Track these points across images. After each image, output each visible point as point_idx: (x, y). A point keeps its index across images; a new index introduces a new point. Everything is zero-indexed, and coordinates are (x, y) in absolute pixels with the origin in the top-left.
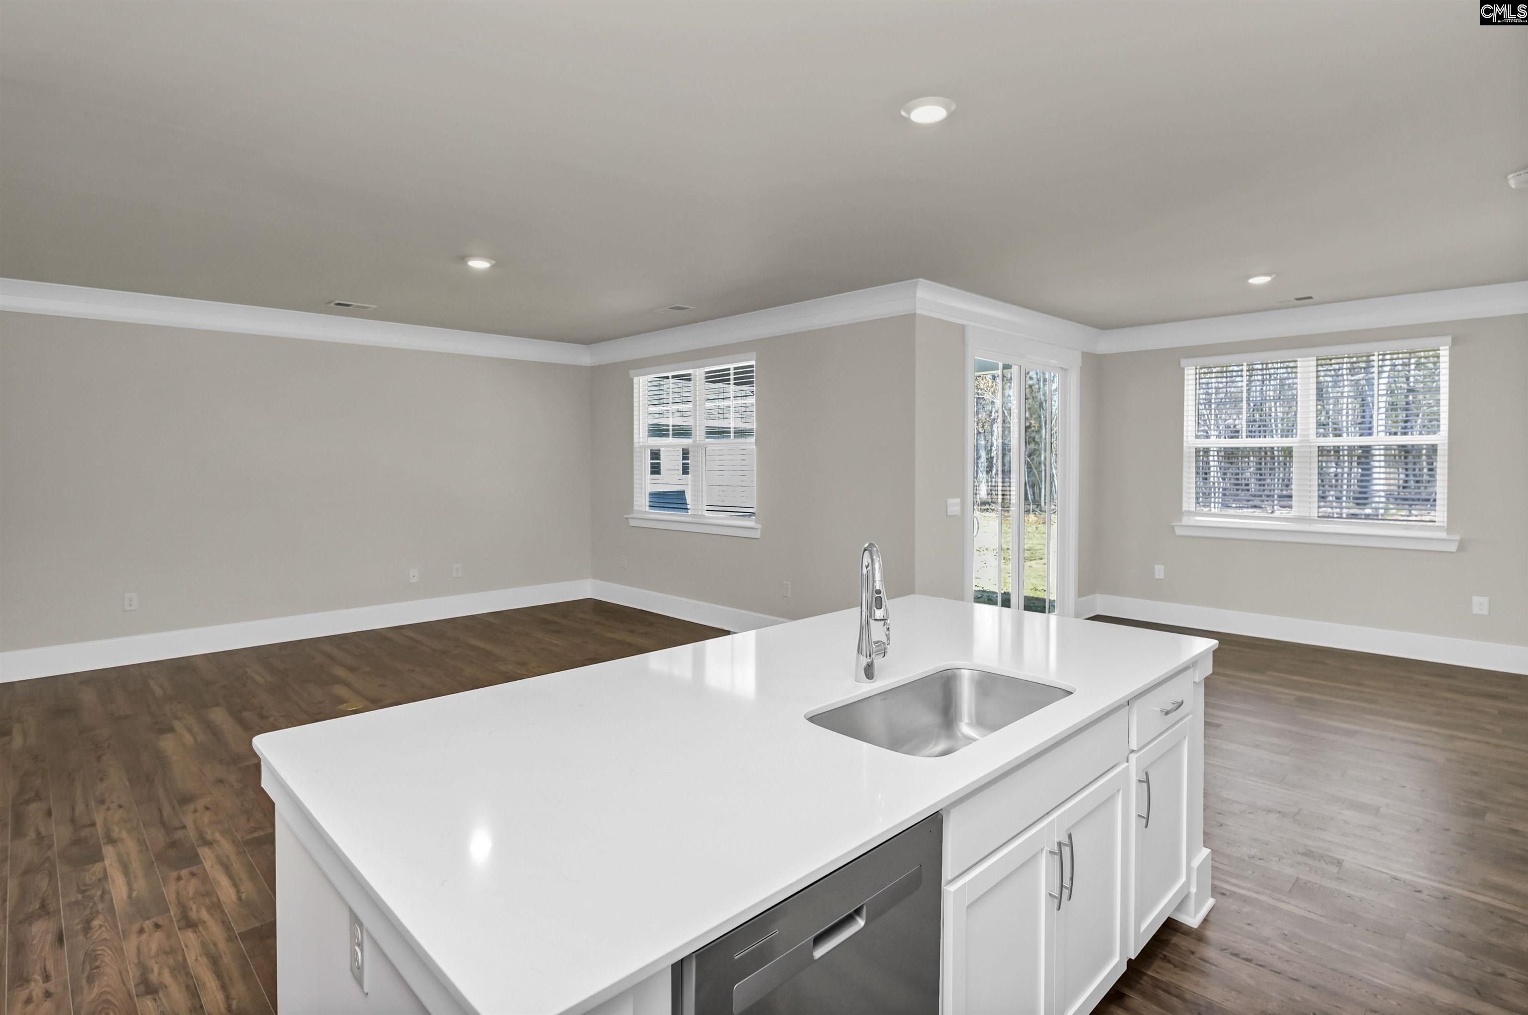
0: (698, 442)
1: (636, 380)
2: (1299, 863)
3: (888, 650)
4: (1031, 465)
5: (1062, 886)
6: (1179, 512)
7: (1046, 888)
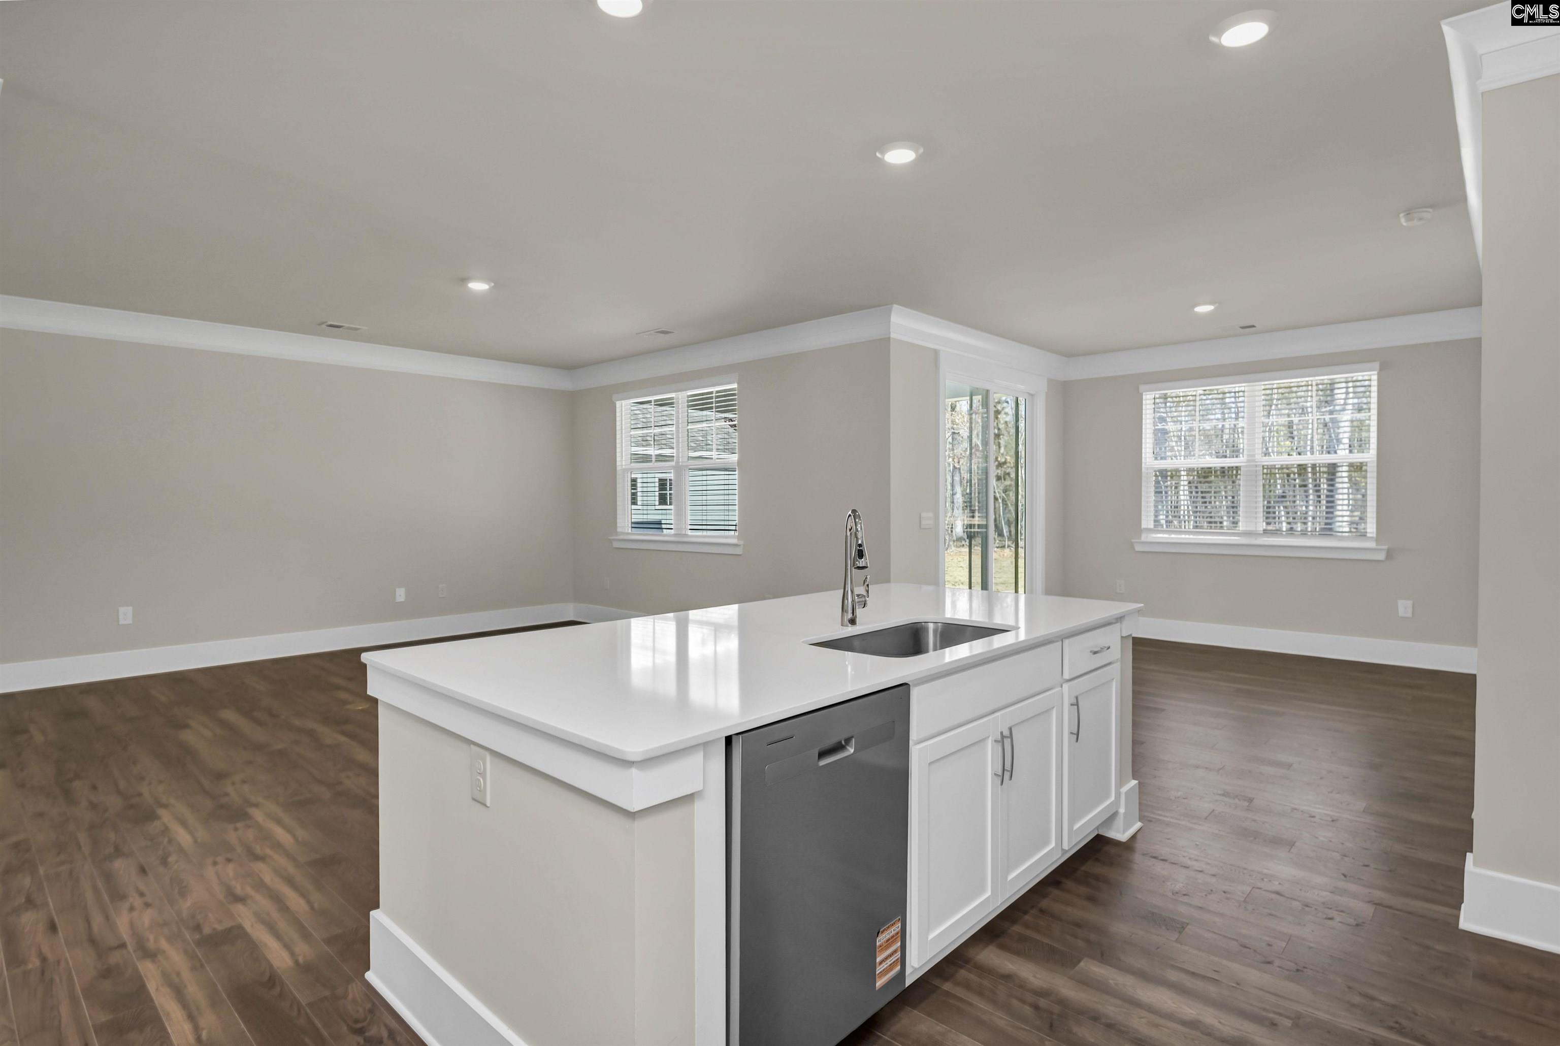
0: (681, 464)
1: (618, 404)
2: (1217, 801)
3: (868, 602)
4: (1006, 501)
5: (1004, 770)
6: (1139, 530)
7: (992, 770)
